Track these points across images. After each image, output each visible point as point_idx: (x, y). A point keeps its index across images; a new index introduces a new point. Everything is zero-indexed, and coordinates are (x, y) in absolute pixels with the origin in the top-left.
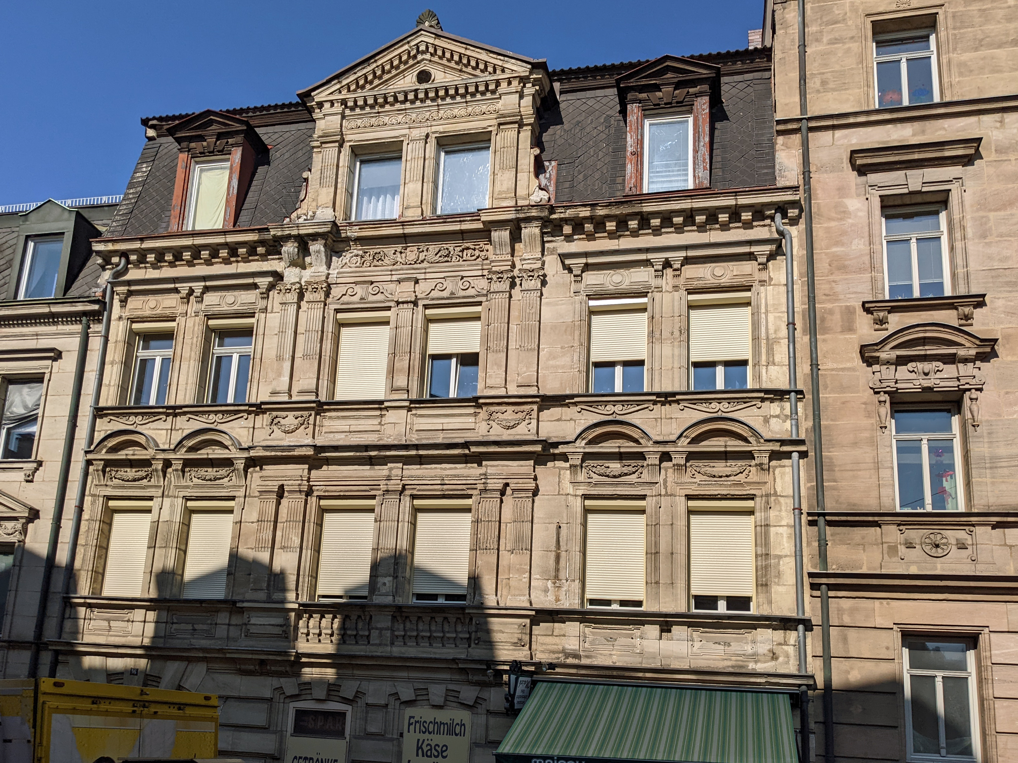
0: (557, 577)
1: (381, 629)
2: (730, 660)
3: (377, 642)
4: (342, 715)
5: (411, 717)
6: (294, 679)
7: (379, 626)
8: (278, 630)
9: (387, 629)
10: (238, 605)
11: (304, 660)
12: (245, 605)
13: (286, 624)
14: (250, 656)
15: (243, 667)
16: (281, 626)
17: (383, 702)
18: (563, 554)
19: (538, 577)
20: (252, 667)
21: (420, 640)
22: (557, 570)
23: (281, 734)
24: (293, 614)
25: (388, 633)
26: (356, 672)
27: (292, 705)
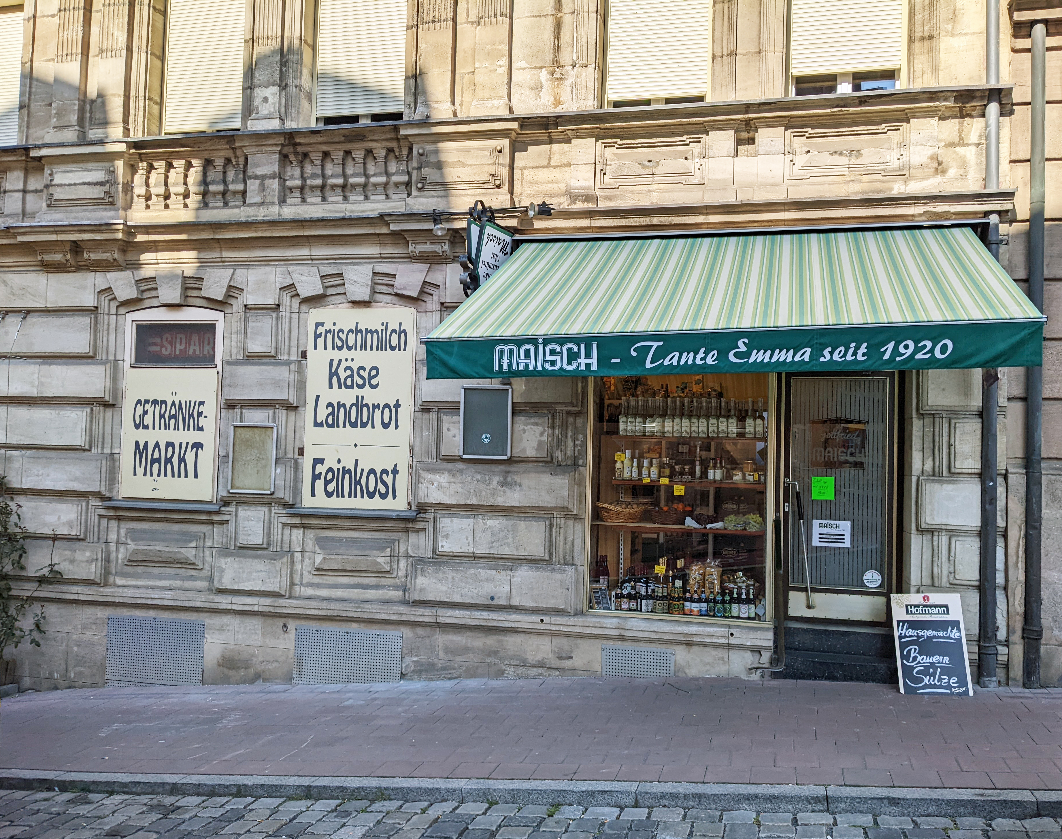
0: (556, 63)
1: (263, 178)
2: (860, 181)
3: (258, 199)
4: (210, 328)
5: (318, 325)
6: (128, 273)
7: (260, 171)
8: (97, 192)
9: (273, 176)
10: (33, 154)
11: (140, 238)
12: (44, 152)
13: (111, 181)
14: (53, 237)
15: (47, 257)
16: (101, 184)
17: (271, 301)
18: (567, 20)
19: (524, 64)
20: (58, 257)
21: (328, 192)
22: (557, 49)
23: (115, 366)
24: (120, 164)
25: (274, 184)
26: (227, 254)
27: (131, 317)
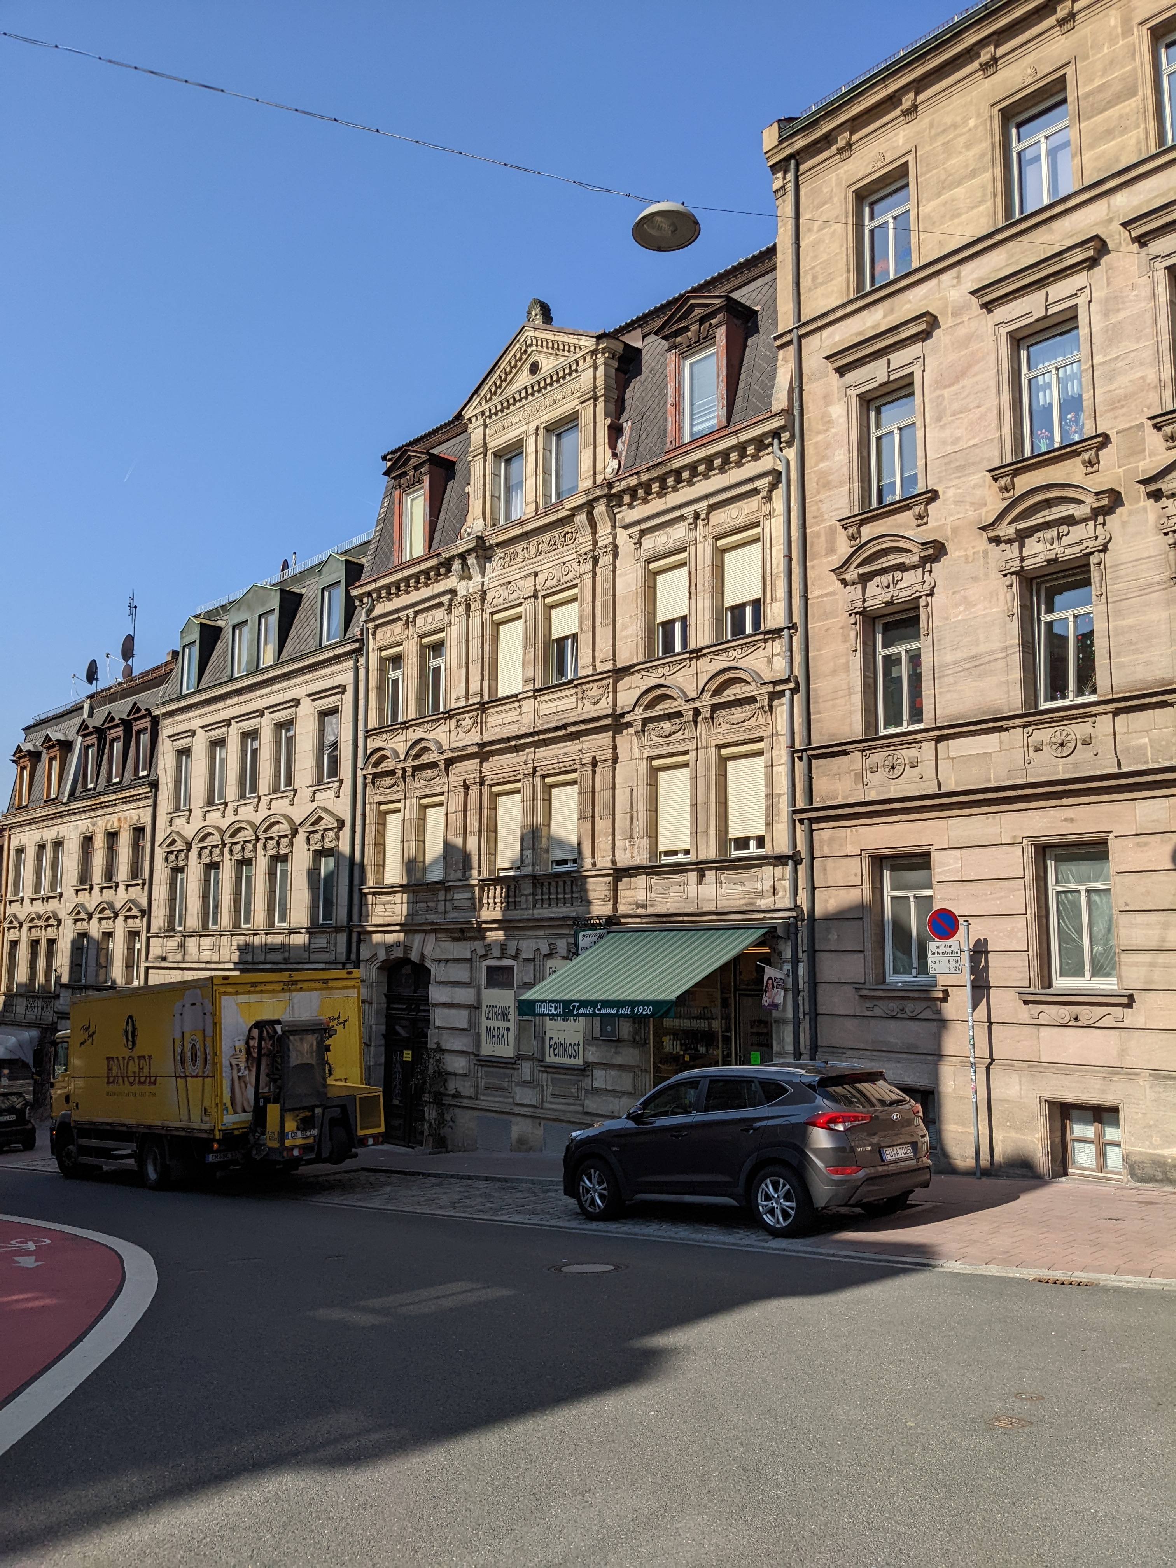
0: (631, 837)
1: (526, 895)
2: (745, 898)
3: (525, 906)
4: (511, 969)
5: (551, 968)
6: (481, 942)
7: (526, 892)
8: (468, 903)
9: (530, 895)
10: (446, 885)
11: (484, 926)
12: (450, 884)
13: (472, 898)
14: (452, 926)
15: (453, 935)
16: (470, 899)
17: (531, 957)
18: (635, 814)
19: (620, 838)
20: (456, 935)
21: (551, 903)
22: (632, 830)
23: (478, 988)
24: (477, 888)
25: (530, 898)
26: (517, 933)
27: (485, 963)
